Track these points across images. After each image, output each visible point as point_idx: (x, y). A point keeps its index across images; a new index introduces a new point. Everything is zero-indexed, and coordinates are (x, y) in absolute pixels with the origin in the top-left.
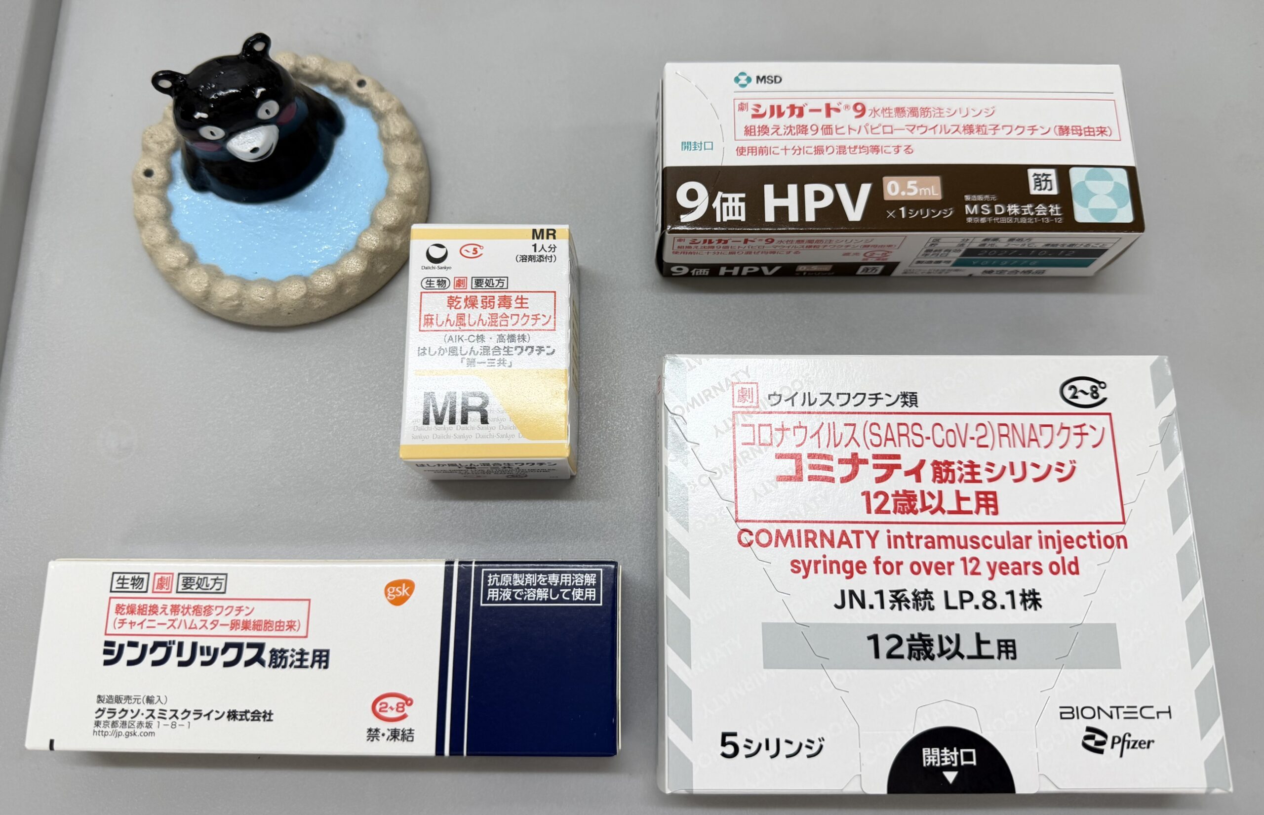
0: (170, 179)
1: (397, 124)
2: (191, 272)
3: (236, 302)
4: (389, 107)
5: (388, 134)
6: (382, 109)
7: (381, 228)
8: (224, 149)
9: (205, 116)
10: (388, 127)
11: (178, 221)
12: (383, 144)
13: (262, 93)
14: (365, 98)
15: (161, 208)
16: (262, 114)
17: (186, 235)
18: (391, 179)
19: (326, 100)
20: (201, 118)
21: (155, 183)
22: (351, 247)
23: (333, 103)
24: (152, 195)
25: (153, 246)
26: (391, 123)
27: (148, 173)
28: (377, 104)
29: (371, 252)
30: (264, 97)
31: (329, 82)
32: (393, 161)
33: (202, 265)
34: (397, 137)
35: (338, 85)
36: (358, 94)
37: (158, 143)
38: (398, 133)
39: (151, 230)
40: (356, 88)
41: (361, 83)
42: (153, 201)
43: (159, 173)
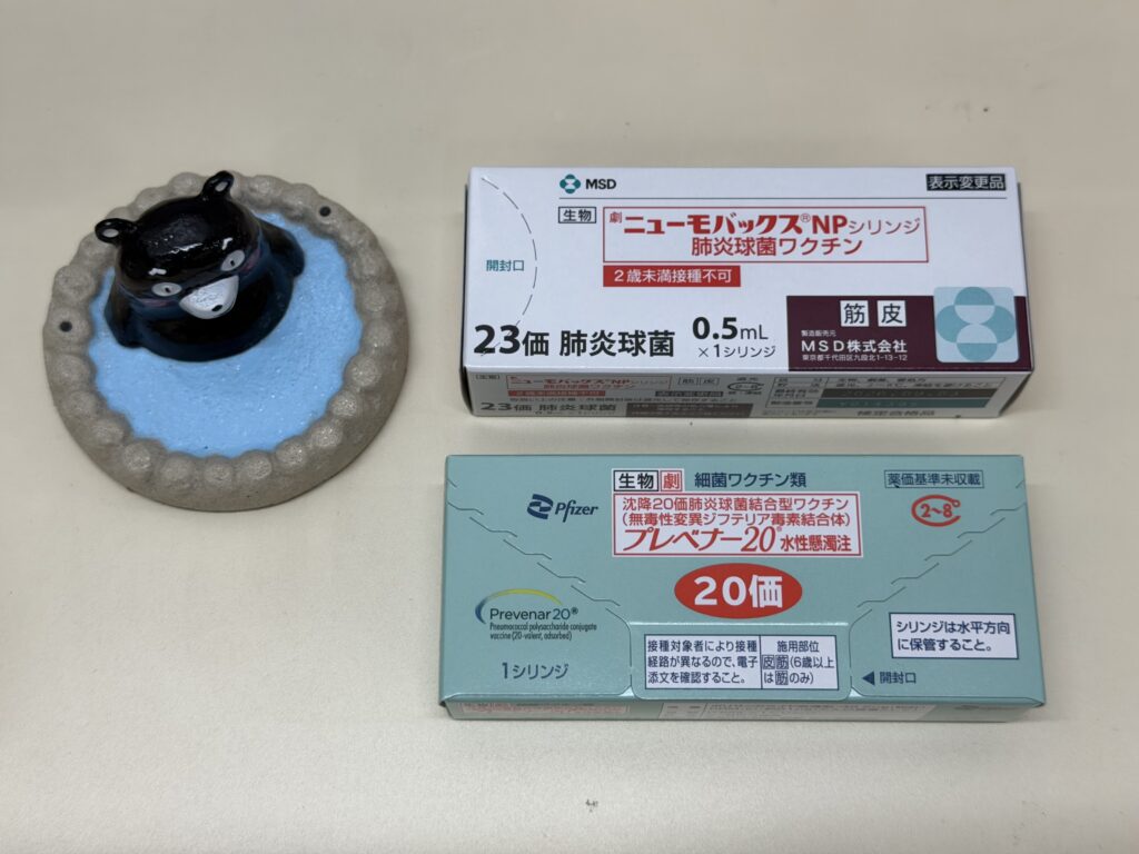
0: (92, 333)
1: (371, 261)
2: (128, 450)
3: (187, 485)
4: (361, 242)
5: (361, 274)
6: (352, 244)
7: (358, 390)
10: (360, 266)
11: (107, 385)
12: (353, 286)
13: (229, 243)
14: (330, 230)
15: (85, 370)
16: (226, 268)
17: (116, 401)
18: (365, 330)
19: (279, 231)
20: (157, 275)
21: (76, 339)
22: (321, 413)
23: (290, 234)
24: (71, 353)
25: (78, 417)
26: (364, 261)
27: (66, 327)
28: (346, 238)
29: (345, 420)
30: (231, 248)
31: (285, 210)
32: (368, 307)
33: (139, 440)
34: (372, 276)
35: (296, 213)
36: (322, 225)
37: (75, 288)
38: (372, 272)
39: (76, 399)
40: (319, 218)
41: (325, 212)
42: (75, 361)
43: (79, 327)
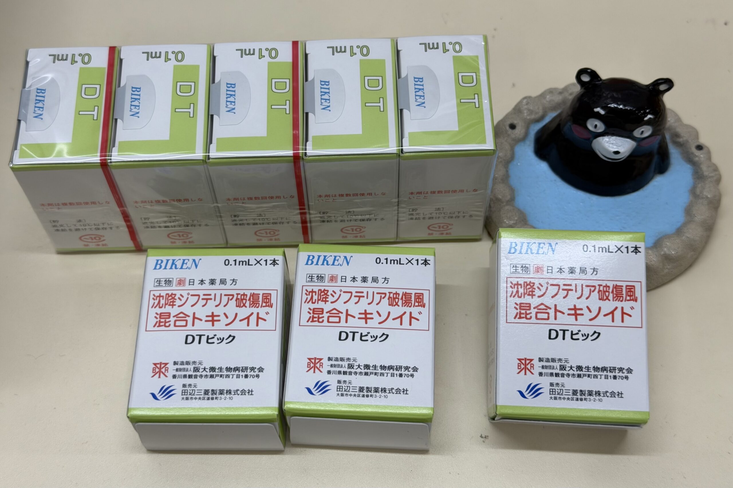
2: (507, 208)
4: (711, 175)
5: (701, 193)
8: (589, 141)
9: (602, 112)
10: (703, 189)
12: (691, 197)
13: (650, 118)
14: (696, 159)
15: (508, 154)
16: (637, 133)
20: (598, 112)
21: (513, 136)
24: (507, 142)
26: (707, 186)
27: (513, 127)
28: (703, 169)
30: (649, 123)
32: (694, 213)
33: (515, 207)
35: (681, 140)
36: (692, 153)
37: (529, 110)
38: (709, 196)
40: (694, 150)
41: (699, 148)
42: (506, 146)
43: (519, 131)
